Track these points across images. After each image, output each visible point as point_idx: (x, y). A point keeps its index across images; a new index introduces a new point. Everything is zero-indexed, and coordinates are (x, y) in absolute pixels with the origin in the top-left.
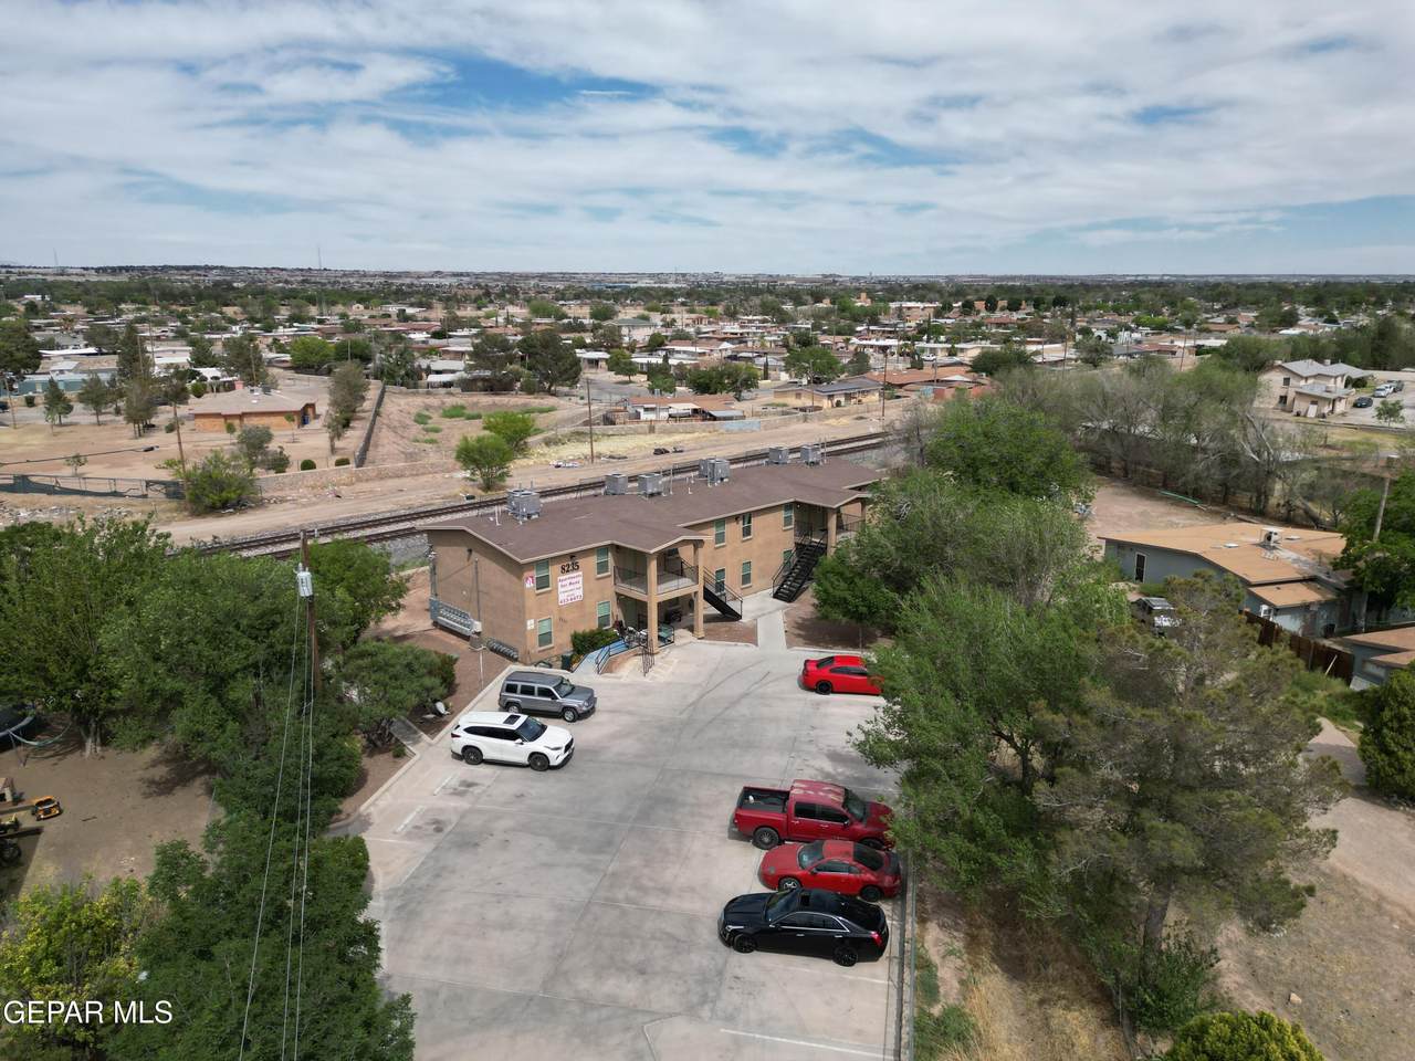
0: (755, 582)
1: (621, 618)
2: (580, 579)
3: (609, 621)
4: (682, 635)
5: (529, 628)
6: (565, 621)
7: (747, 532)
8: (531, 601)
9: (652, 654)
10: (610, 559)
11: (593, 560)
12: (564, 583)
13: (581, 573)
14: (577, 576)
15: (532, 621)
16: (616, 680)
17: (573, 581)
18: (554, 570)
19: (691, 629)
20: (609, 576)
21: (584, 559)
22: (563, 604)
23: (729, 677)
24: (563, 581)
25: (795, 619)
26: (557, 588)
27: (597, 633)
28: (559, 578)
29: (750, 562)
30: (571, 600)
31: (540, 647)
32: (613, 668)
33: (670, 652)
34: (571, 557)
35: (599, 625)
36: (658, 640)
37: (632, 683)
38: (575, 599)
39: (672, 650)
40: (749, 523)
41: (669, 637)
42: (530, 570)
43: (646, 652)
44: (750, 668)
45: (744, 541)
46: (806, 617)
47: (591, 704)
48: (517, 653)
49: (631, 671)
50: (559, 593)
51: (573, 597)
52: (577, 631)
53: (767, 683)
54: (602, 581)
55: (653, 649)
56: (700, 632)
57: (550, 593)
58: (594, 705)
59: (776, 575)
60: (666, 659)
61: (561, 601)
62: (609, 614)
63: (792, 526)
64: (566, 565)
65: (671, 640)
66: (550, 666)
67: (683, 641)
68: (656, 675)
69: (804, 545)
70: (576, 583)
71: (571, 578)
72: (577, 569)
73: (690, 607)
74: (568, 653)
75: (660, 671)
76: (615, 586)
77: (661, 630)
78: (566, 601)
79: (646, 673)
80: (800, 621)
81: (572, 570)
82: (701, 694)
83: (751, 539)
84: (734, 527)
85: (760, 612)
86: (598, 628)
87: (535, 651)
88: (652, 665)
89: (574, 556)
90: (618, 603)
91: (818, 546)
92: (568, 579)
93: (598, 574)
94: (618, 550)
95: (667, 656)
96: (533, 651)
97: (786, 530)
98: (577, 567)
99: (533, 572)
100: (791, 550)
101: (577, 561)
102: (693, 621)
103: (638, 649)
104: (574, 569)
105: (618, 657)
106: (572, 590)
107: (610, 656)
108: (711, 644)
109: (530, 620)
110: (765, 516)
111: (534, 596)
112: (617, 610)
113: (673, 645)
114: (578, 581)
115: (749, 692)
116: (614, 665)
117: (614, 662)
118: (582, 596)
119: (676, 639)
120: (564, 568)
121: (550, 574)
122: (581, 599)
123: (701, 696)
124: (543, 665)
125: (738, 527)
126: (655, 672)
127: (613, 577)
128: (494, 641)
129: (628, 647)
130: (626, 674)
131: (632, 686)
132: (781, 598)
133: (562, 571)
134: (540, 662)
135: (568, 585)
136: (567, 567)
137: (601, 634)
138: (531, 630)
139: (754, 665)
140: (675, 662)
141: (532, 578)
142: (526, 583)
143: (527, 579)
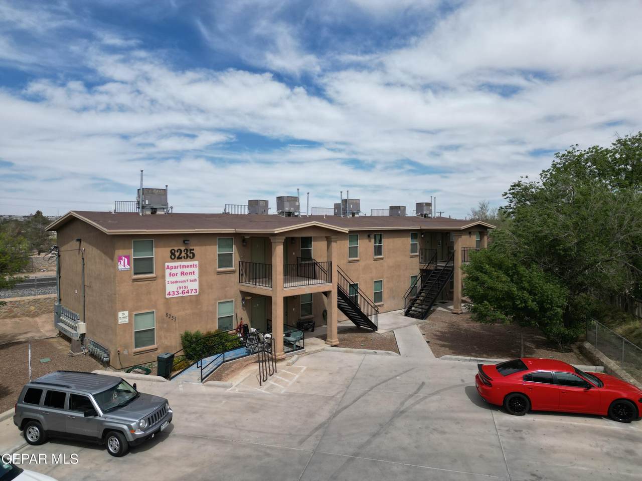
0: (387, 302)
1: (246, 321)
2: (196, 270)
3: (231, 324)
4: (313, 344)
5: (120, 321)
6: (174, 319)
7: (378, 251)
8: (125, 288)
9: (276, 361)
10: (235, 253)
11: (213, 251)
12: (174, 271)
13: (196, 263)
14: (192, 267)
15: (126, 313)
16: (221, 390)
17: (186, 270)
18: (160, 253)
19: (324, 337)
20: (233, 272)
21: (201, 245)
22: (171, 296)
23: (372, 388)
24: (172, 268)
25: (435, 333)
26: (164, 277)
27: (214, 336)
28: (167, 264)
29: (382, 281)
30: (183, 292)
31: (136, 347)
32: (223, 375)
33: (298, 358)
34: (184, 241)
35: (219, 327)
36: (284, 345)
37: (241, 393)
38: (188, 293)
39: (300, 357)
40: (380, 242)
41: (297, 344)
42: (124, 248)
43: (267, 359)
44: (398, 378)
45: (376, 260)
46: (443, 331)
47: (157, 426)
48: (108, 355)
49: (245, 379)
50: (167, 282)
51: (186, 290)
52: (189, 331)
53: (425, 398)
54: (224, 276)
55: (277, 354)
56: (333, 340)
57: (154, 281)
58: (163, 428)
59: (405, 297)
60: (293, 366)
61: (170, 292)
62: (232, 316)
63: (418, 254)
64: (176, 249)
65: (300, 347)
66: (148, 372)
67: (314, 348)
68: (275, 384)
69: (430, 271)
70: (190, 273)
71: (184, 266)
72: (192, 257)
73: (322, 311)
74: (173, 356)
75: (283, 379)
76: (240, 282)
77: (288, 335)
78: (176, 293)
79: (264, 381)
80: (438, 333)
81: (184, 257)
82: (334, 412)
83: (382, 259)
84: (366, 241)
85: (395, 326)
86: (217, 331)
87: (128, 352)
88: (273, 374)
89: (188, 241)
90: (242, 302)
91: (444, 269)
92: (179, 267)
93: (219, 267)
94: (245, 244)
95: (293, 363)
96: (125, 352)
97: (412, 257)
98: (191, 255)
99: (129, 249)
100: (417, 276)
101: (191, 246)
102: (326, 331)
103: (259, 356)
104: (187, 255)
105: (235, 363)
106: (184, 281)
107: (224, 362)
108: (346, 352)
109: (123, 311)
110: (394, 238)
111: (131, 282)
112: (242, 310)
113: (302, 351)
114: (194, 272)
115: (402, 409)
116: (226, 372)
117: (228, 369)
118: (198, 291)
119: (306, 346)
120: (173, 251)
121: (154, 256)
122: (197, 293)
123: (334, 415)
124: (140, 370)
125: (370, 241)
126: (275, 382)
127: (237, 273)
128: (92, 343)
129: (249, 353)
130: (237, 383)
131: (240, 396)
132: (413, 316)
133: (170, 254)
134: (135, 367)
135: (179, 275)
136: (177, 252)
137: (220, 337)
138: (124, 325)
139: (401, 374)
140: (302, 371)
141: (128, 257)
142: (119, 263)
143: (120, 258)
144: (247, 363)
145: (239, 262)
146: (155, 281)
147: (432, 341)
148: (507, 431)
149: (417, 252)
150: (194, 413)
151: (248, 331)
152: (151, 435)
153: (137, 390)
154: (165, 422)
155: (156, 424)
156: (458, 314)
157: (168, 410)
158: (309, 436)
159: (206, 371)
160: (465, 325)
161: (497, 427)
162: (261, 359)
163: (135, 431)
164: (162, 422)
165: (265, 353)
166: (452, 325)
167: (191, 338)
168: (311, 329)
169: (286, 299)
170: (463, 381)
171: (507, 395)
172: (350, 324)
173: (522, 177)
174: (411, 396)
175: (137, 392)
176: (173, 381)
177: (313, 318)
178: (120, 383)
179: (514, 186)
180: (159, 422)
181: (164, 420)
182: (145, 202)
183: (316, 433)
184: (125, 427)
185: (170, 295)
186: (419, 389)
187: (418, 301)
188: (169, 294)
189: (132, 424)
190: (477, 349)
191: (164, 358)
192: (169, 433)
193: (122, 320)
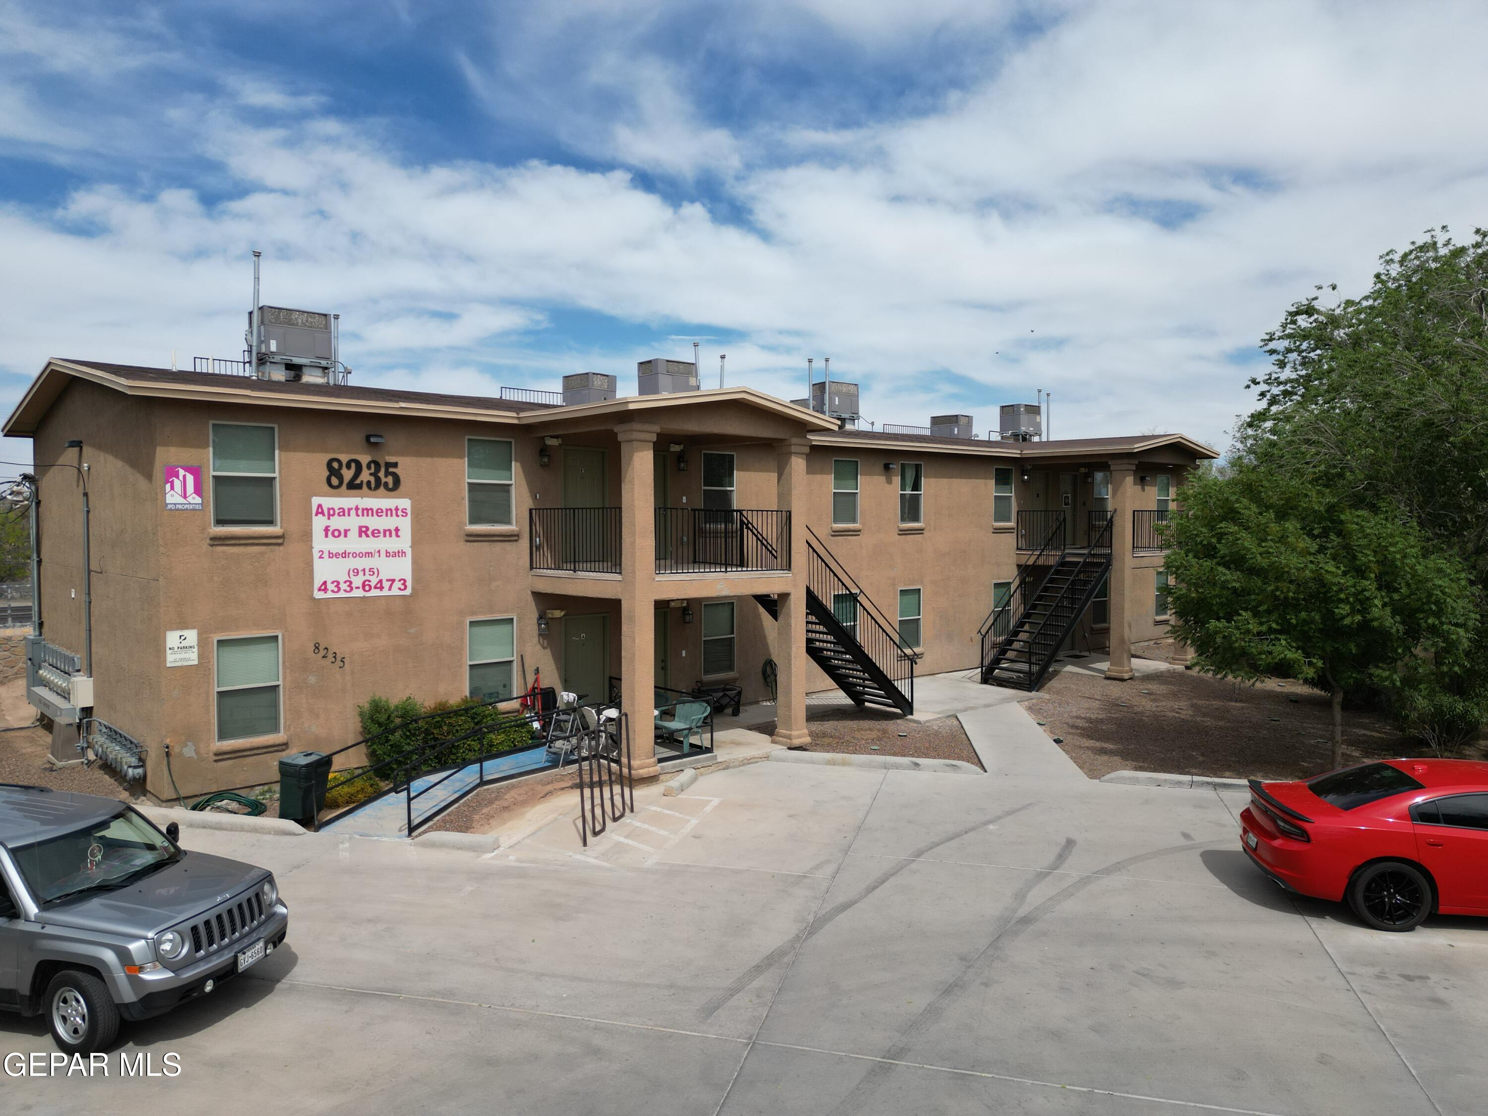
0: (932, 646)
2: (405, 524)
3: (507, 686)
4: (738, 743)
5: (172, 659)
6: (339, 660)
7: (910, 508)
8: (188, 562)
9: (631, 782)
10: (518, 485)
11: (453, 474)
12: (336, 523)
13: (405, 503)
14: (392, 514)
15: (192, 636)
17: (373, 522)
18: (295, 467)
19: (768, 729)
20: (512, 538)
21: (418, 454)
22: (330, 595)
23: (919, 854)
24: (331, 513)
25: (1071, 721)
26: (307, 536)
27: (456, 713)
28: (316, 501)
29: (920, 589)
30: (364, 585)
31: (222, 736)
32: (476, 817)
33: (694, 779)
34: (368, 438)
35: (471, 693)
36: (656, 743)
37: (524, 865)
38: (381, 588)
39: (702, 774)
40: (916, 486)
41: (694, 740)
42: (184, 443)
43: (605, 777)
44: (991, 827)
45: (904, 532)
46: (1093, 717)
47: (227, 956)
48: (140, 760)
49: (540, 829)
50: (316, 554)
51: (374, 581)
52: (384, 699)
53: (1084, 881)
54: (484, 547)
55: (635, 763)
56: (795, 733)
57: (277, 548)
58: (246, 961)
59: (983, 631)
60: (680, 796)
61: (325, 583)
62: (511, 662)
63: (1012, 524)
64: (344, 458)
65: (700, 747)
66: (257, 809)
67: (741, 753)
68: (626, 841)
69: (1046, 568)
70: (387, 532)
71: (368, 511)
72: (391, 486)
73: (761, 665)
74: (326, 763)
75: (653, 829)
76: (532, 568)
77: (668, 714)
78: (344, 586)
79: (595, 834)
80: (1080, 723)
81: (369, 483)
82: (811, 918)
83: (920, 531)
84: (879, 480)
85: (960, 706)
86: (465, 700)
87: (197, 751)
88: (622, 816)
89: (381, 436)
90: (539, 625)
91: (1085, 563)
92: (353, 512)
93: (472, 522)
94: (546, 460)
95: (682, 789)
96: (189, 751)
97: (998, 531)
98: (390, 480)
99: (199, 446)
100: (1009, 584)
101: (389, 455)
102: (775, 714)
103: (580, 769)
104: (378, 480)
105: (513, 786)
106: (369, 554)
107: (483, 783)
108: (832, 763)
109: (182, 629)
110: (952, 477)
111: (205, 545)
112: (539, 647)
113: (707, 759)
114: (397, 530)
115: (1022, 912)
116: (485, 811)
117: (491, 802)
118: (409, 584)
119: (718, 747)
120: (335, 465)
121: (276, 475)
122: (408, 592)
123: (813, 929)
124: (234, 805)
125: (889, 482)
126: (626, 837)
127: (525, 543)
128: (104, 730)
129: (554, 763)
130: (514, 840)
131: (520, 874)
132: (1001, 683)
133: (328, 473)
134: (220, 795)
135: (353, 533)
136: (348, 466)
137: (473, 718)
138: (184, 671)
139: (1000, 818)
140: (708, 808)
141: (195, 471)
142: (168, 486)
143: (171, 473)
144: (549, 787)
145: (531, 510)
146: (281, 548)
147: (1068, 739)
148: (1378, 977)
149: (1009, 520)
150: (369, 921)
151: (555, 700)
152: (202, 981)
153: (179, 844)
154: (259, 939)
155: (221, 949)
156: (1122, 680)
157: (271, 905)
158: (733, 992)
159: (423, 807)
160: (1148, 706)
161: (1344, 969)
162: (586, 778)
163: (141, 969)
164: (246, 941)
165: (599, 765)
166: (1114, 705)
167: (389, 717)
168: (729, 711)
169: (662, 608)
170: (1186, 836)
171: (1359, 868)
172: (840, 698)
173: (1320, 288)
174: (1041, 876)
175: (177, 849)
176: (324, 832)
177: (735, 680)
178: (116, 817)
179: (1298, 313)
180: (232, 943)
181: (255, 936)
182: (268, 346)
183: (756, 984)
184: (109, 956)
185: (325, 590)
186: (1061, 857)
187: (1016, 645)
188: (324, 587)
189: (134, 947)
190: (1201, 759)
191: (296, 766)
192: (278, 981)
193: (178, 656)
